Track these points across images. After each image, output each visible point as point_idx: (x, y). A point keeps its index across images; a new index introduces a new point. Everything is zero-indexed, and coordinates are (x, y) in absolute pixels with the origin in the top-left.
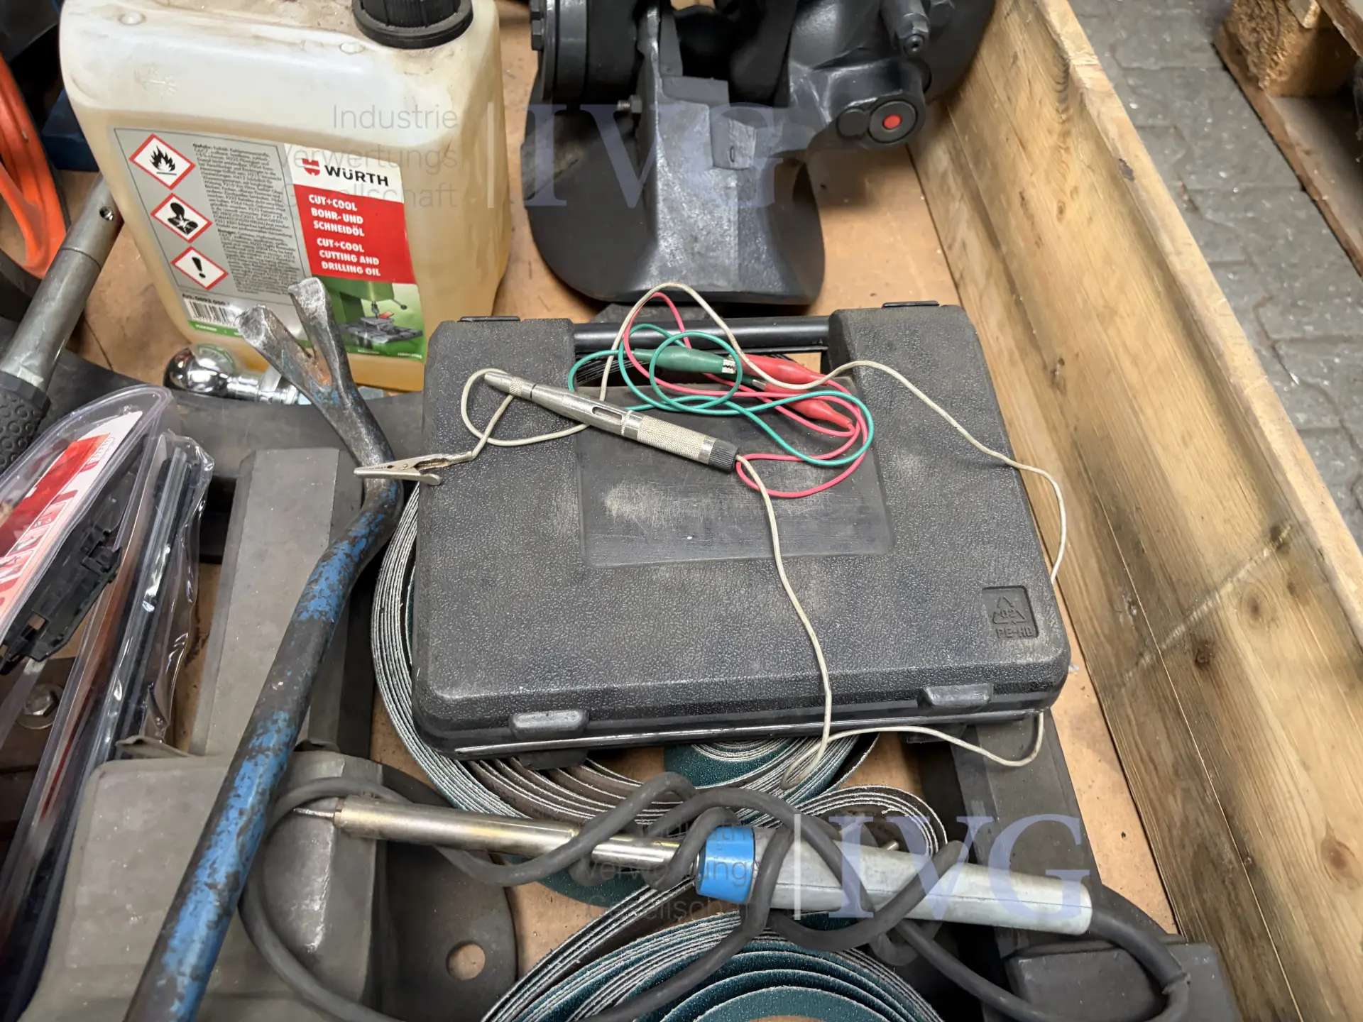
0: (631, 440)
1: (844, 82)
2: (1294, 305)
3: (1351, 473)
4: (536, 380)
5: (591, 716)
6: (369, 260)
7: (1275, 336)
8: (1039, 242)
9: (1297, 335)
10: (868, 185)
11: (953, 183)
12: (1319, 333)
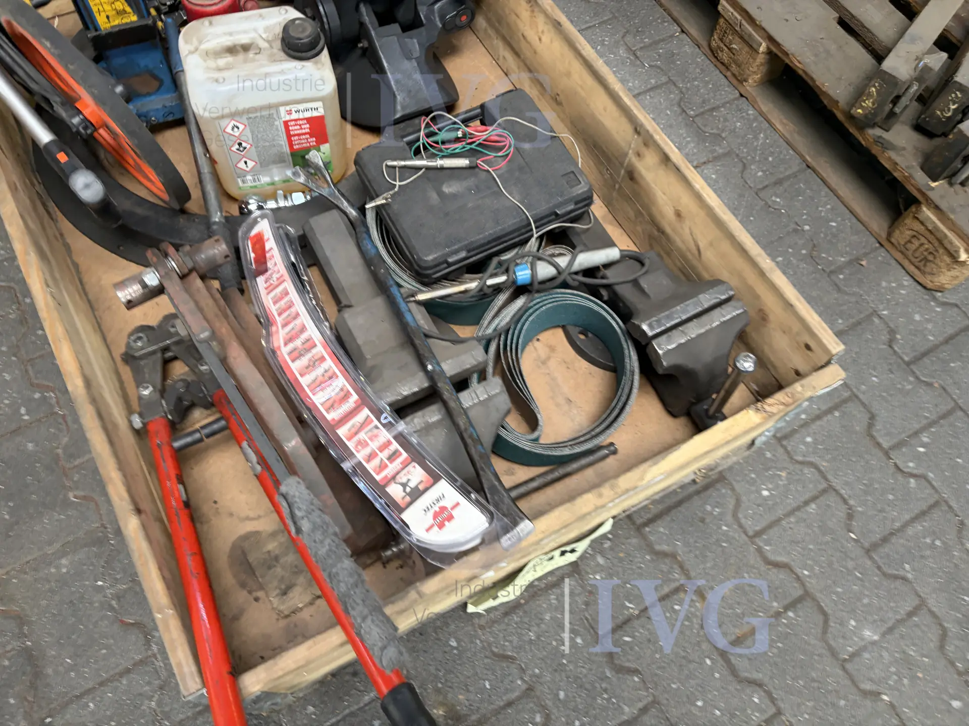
0: (442, 168)
1: (441, 9)
2: (638, 31)
3: (677, 98)
4: (404, 159)
5: (469, 251)
6: (311, 140)
7: (634, 49)
8: (535, 52)
9: (642, 45)
10: (454, 41)
11: (491, 32)
12: (651, 41)
